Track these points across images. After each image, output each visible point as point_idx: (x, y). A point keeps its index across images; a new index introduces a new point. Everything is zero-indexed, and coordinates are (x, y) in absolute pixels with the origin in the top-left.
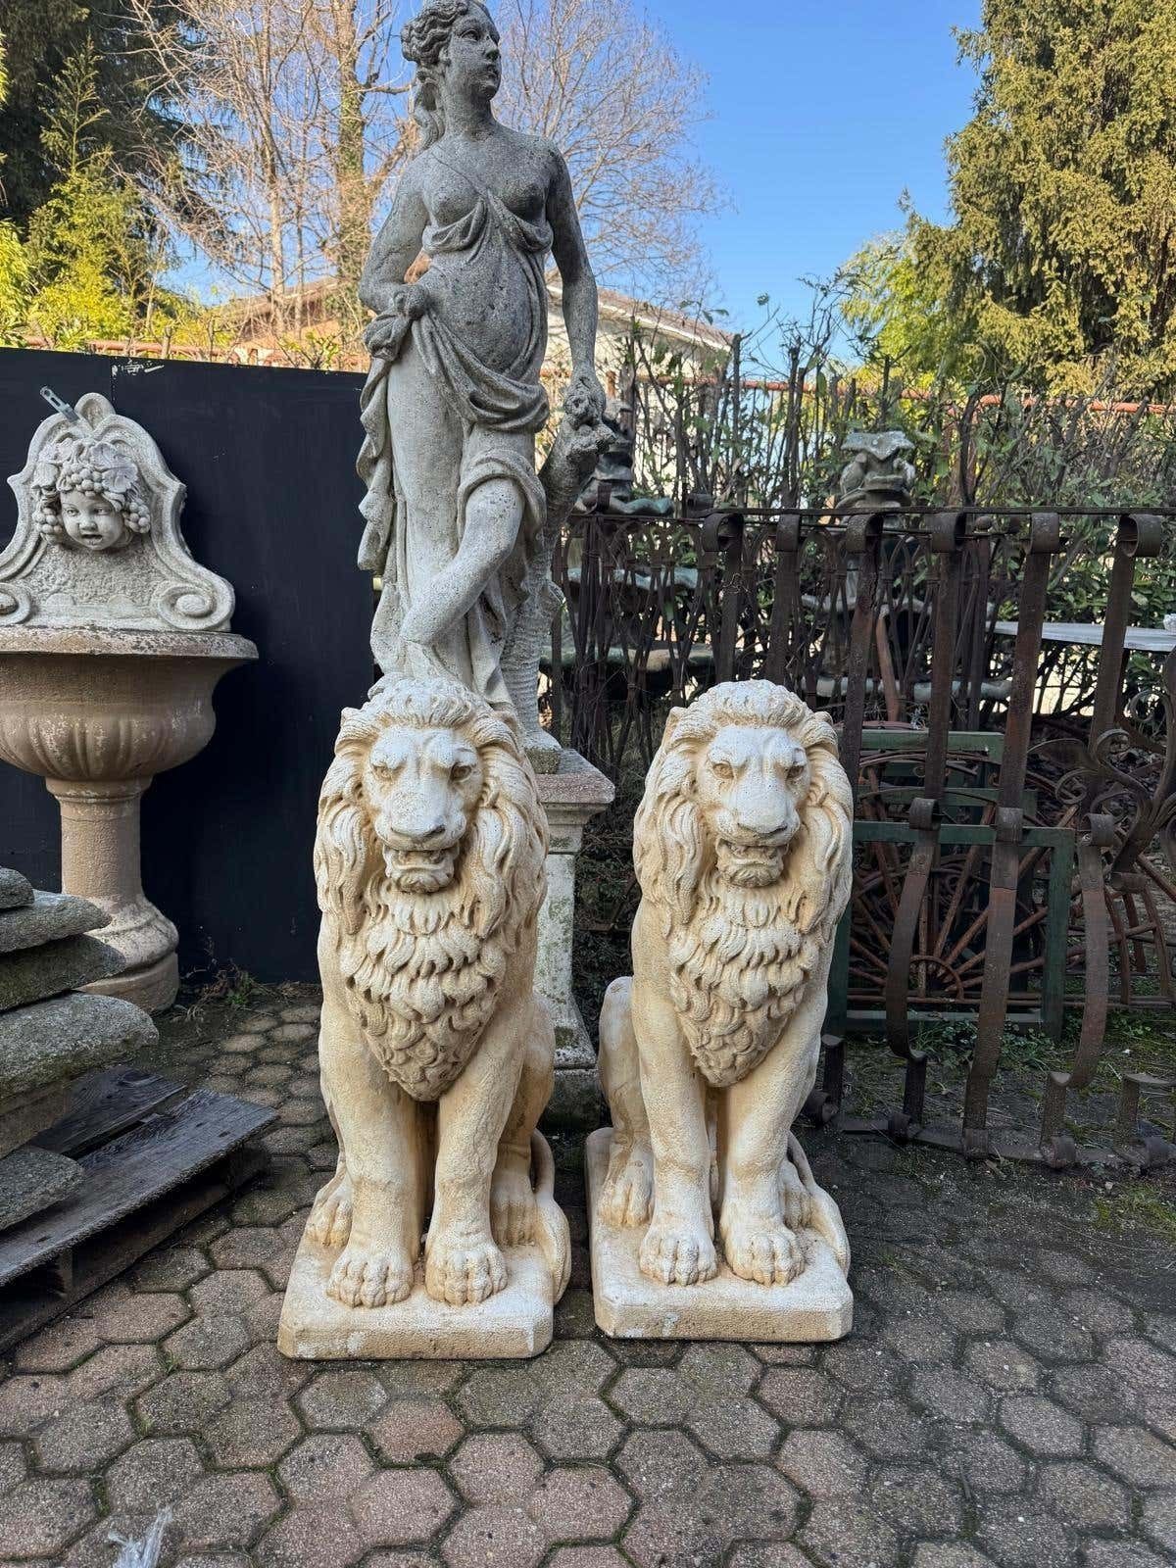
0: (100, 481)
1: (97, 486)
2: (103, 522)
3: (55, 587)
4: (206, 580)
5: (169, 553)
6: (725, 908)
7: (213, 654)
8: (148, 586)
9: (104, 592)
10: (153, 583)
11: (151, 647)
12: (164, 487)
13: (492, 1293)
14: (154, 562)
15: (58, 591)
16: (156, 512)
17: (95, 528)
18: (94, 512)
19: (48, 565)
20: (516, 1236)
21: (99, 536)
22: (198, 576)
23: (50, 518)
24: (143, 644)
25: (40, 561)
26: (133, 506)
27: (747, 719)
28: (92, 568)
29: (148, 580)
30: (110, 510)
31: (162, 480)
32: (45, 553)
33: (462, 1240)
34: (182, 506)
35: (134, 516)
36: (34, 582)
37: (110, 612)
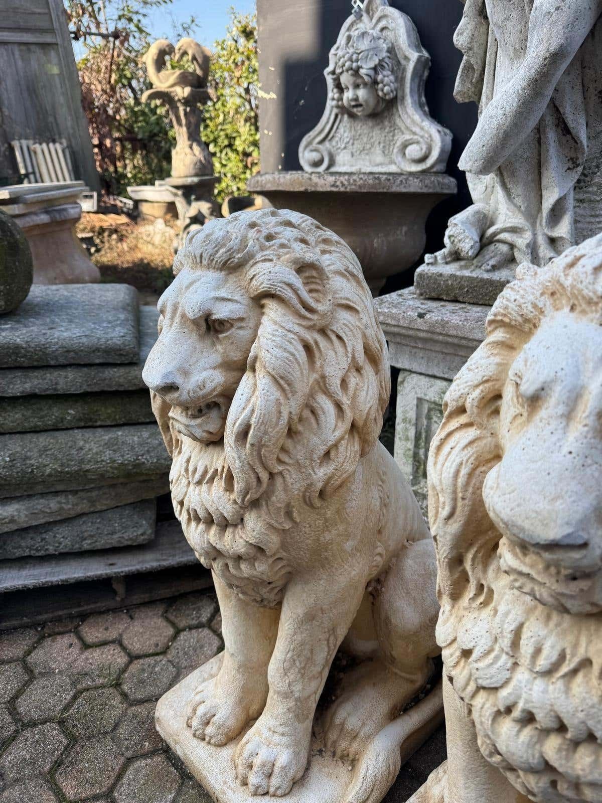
0: (357, 61)
1: (354, 65)
2: (362, 93)
3: (343, 146)
4: (427, 132)
5: (407, 113)
6: (496, 611)
7: (395, 189)
8: (393, 140)
9: (368, 146)
10: (396, 138)
11: (343, 185)
12: (407, 58)
13: (267, 793)
14: (398, 121)
15: (345, 148)
16: (400, 80)
17: (356, 99)
18: (357, 86)
19: (341, 130)
20: (339, 752)
21: (361, 105)
22: (422, 128)
23: (336, 96)
24: (338, 183)
25: (337, 128)
26: (380, 77)
27: (590, 302)
28: (362, 128)
29: (393, 136)
30: (365, 84)
31: (407, 53)
32: (340, 121)
33: (269, 734)
34: (426, 74)
35: (380, 86)
36: (334, 143)
37: (370, 161)
